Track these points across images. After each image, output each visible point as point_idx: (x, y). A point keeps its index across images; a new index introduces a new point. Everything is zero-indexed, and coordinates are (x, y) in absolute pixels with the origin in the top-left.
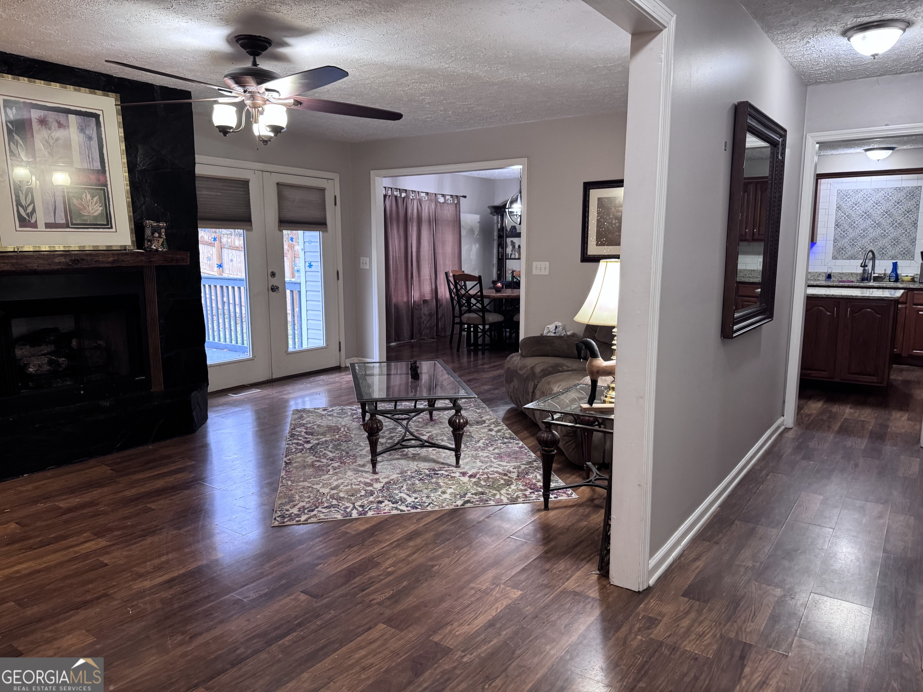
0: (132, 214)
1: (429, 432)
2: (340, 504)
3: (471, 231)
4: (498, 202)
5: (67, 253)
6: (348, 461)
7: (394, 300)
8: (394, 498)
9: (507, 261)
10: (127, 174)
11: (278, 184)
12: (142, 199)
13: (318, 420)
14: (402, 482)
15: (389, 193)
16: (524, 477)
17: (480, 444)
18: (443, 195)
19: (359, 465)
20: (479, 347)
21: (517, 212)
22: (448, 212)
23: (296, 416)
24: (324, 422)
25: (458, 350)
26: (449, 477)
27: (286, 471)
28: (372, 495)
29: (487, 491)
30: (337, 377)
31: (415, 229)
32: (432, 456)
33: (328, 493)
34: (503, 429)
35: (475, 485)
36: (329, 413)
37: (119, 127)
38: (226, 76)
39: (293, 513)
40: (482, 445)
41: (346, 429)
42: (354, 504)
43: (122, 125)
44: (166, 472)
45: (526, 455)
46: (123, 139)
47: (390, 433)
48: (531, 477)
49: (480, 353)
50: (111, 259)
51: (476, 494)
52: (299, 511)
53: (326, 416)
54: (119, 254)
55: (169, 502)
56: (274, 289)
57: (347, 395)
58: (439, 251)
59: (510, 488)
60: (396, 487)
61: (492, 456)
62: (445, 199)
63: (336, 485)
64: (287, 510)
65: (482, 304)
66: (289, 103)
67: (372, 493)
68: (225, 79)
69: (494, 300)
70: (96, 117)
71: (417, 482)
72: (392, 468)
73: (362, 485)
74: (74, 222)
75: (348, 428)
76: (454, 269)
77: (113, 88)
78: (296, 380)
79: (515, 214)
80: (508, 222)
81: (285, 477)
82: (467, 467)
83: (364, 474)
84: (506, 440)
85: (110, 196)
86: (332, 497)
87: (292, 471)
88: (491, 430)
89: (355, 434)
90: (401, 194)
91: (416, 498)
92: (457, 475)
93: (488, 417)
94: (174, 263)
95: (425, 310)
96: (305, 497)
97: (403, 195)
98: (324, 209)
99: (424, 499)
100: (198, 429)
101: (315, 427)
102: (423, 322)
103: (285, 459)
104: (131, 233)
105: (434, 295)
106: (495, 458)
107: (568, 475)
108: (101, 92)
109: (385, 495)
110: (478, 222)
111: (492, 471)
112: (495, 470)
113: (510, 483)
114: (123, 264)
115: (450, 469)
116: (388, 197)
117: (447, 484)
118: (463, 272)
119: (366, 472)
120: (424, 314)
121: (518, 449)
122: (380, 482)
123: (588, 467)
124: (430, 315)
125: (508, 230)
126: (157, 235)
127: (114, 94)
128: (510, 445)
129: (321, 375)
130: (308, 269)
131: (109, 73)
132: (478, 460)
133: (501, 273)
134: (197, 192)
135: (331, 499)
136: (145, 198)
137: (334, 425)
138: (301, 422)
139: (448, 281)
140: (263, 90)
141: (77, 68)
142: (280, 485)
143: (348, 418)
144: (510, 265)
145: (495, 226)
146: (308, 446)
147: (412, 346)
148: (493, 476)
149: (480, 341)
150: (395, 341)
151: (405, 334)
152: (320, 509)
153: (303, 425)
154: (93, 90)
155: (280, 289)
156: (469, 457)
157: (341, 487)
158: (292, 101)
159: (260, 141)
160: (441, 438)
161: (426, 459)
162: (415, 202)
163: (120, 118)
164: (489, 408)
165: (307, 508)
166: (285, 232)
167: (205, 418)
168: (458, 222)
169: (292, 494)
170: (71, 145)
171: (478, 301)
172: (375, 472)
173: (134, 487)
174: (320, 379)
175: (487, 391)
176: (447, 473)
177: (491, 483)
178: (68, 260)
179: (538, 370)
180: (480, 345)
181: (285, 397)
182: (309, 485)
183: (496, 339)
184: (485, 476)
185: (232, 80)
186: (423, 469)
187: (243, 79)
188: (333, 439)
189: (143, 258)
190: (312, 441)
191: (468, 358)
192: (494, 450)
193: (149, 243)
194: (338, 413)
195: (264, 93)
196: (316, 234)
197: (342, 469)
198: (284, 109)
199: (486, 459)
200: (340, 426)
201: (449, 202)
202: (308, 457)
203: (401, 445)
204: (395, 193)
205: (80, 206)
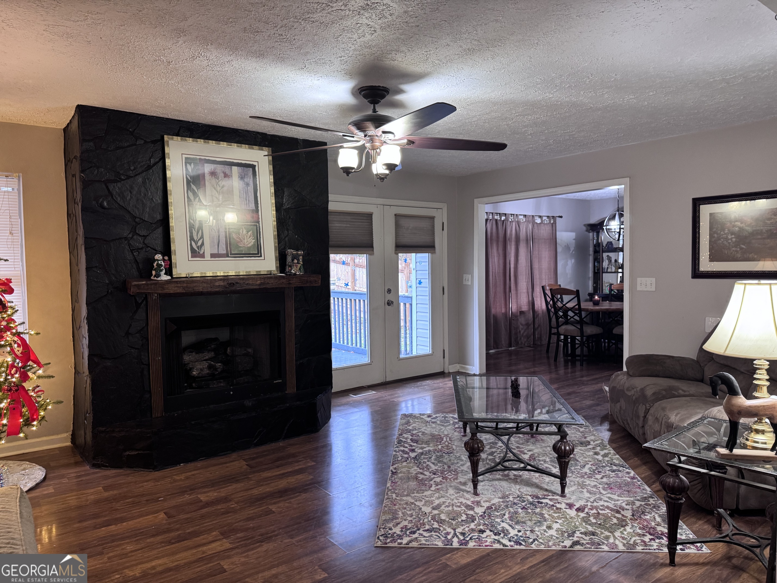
0: (277, 244)
1: (530, 451)
2: (441, 529)
3: (567, 247)
4: (594, 220)
5: (226, 278)
6: (450, 477)
7: (493, 311)
8: (496, 528)
9: (604, 274)
10: (275, 212)
11: (395, 215)
12: (286, 232)
13: (423, 427)
14: (503, 509)
15: (491, 217)
16: (640, 517)
17: (586, 470)
18: (540, 217)
19: (460, 482)
20: (577, 358)
21: (615, 229)
22: (545, 231)
23: (404, 421)
24: (428, 430)
25: (555, 360)
26: (555, 508)
27: (392, 482)
28: (473, 521)
29: (598, 531)
30: (441, 383)
31: (513, 247)
32: (534, 480)
33: (430, 513)
34: (610, 453)
35: (585, 521)
36: (433, 420)
37: (270, 174)
38: (350, 124)
39: (395, 533)
40: (588, 471)
41: (448, 440)
42: (454, 530)
43: (272, 173)
44: (290, 472)
45: (640, 488)
46: (273, 184)
47: (491, 448)
48: (648, 517)
49: (578, 364)
50: (259, 282)
51: (585, 534)
52: (402, 531)
53: (431, 424)
54: (265, 278)
55: (287, 505)
56: (390, 303)
57: (449, 402)
58: (536, 266)
59: (625, 530)
60: (498, 514)
61: (601, 486)
62: (542, 220)
63: (438, 504)
64: (391, 529)
65: (580, 316)
66: (403, 143)
67: (473, 519)
68: (350, 126)
69: (591, 313)
70: (253, 167)
71: (520, 510)
72: (494, 490)
73: (464, 508)
74: (233, 252)
75: (450, 439)
76: (550, 283)
77: (267, 143)
78: (405, 384)
79: (613, 231)
80: (604, 237)
81: (390, 488)
82: (574, 498)
83: (465, 494)
84: (615, 468)
85: (261, 231)
86: (434, 518)
87: (397, 483)
88: (596, 454)
89: (456, 446)
90: (501, 218)
91: (519, 531)
92: (563, 506)
93: (593, 438)
94: (308, 285)
95: (522, 320)
96: (407, 514)
97: (503, 218)
98: (433, 234)
99: (528, 533)
100: (321, 428)
101: (420, 434)
102: (520, 332)
103: (391, 468)
104: (276, 260)
105: (531, 307)
106: (604, 489)
107: (693, 520)
108: (257, 147)
109: (486, 522)
110: (574, 239)
111: (602, 506)
112: (606, 504)
113: (624, 523)
114: (268, 286)
115: (555, 497)
116: (489, 221)
117: (553, 517)
118: (560, 285)
119: (468, 492)
120: (522, 325)
121: (629, 480)
122: (481, 506)
123: (719, 513)
124: (528, 325)
125: (604, 245)
126: (296, 261)
127: (267, 148)
128: (620, 474)
129: (427, 380)
130: (418, 285)
131: (264, 131)
132: (585, 490)
133: (597, 286)
134: (330, 225)
135: (432, 521)
136: (288, 232)
137: (437, 433)
138: (408, 427)
139: (545, 294)
140: (381, 133)
141: (240, 130)
142: (386, 497)
143: (449, 427)
144: (608, 279)
145: (591, 242)
146: (413, 455)
147: (510, 354)
148: (603, 512)
149: (578, 352)
150: (494, 348)
151: (503, 342)
152: (421, 531)
153: (409, 431)
154: (251, 146)
155: (394, 303)
156: (575, 485)
157: (443, 507)
158: (406, 141)
159: (378, 178)
160: (544, 458)
161: (528, 483)
162: (514, 224)
163: (271, 167)
164: (593, 426)
165: (409, 529)
166: (400, 255)
167: (328, 417)
168: (554, 240)
169: (396, 510)
170: (233, 191)
171: (576, 314)
172: (476, 493)
173: (262, 485)
174: (427, 384)
175: (590, 407)
176: (551, 503)
177: (602, 521)
178: (225, 283)
179: (649, 392)
180: (578, 356)
181: (395, 400)
182: (413, 501)
183: (594, 350)
184: (594, 511)
185: (355, 127)
186: (526, 495)
187: (364, 125)
188: (436, 450)
189: (284, 281)
190: (416, 450)
191: (565, 369)
192: (602, 478)
193: (290, 268)
194: (441, 421)
195: (381, 135)
196: (426, 255)
197: (444, 485)
198: (399, 148)
199: (594, 490)
200: (442, 436)
201: (546, 222)
202: (413, 467)
203: (502, 466)
204: (496, 217)
205: (238, 240)
